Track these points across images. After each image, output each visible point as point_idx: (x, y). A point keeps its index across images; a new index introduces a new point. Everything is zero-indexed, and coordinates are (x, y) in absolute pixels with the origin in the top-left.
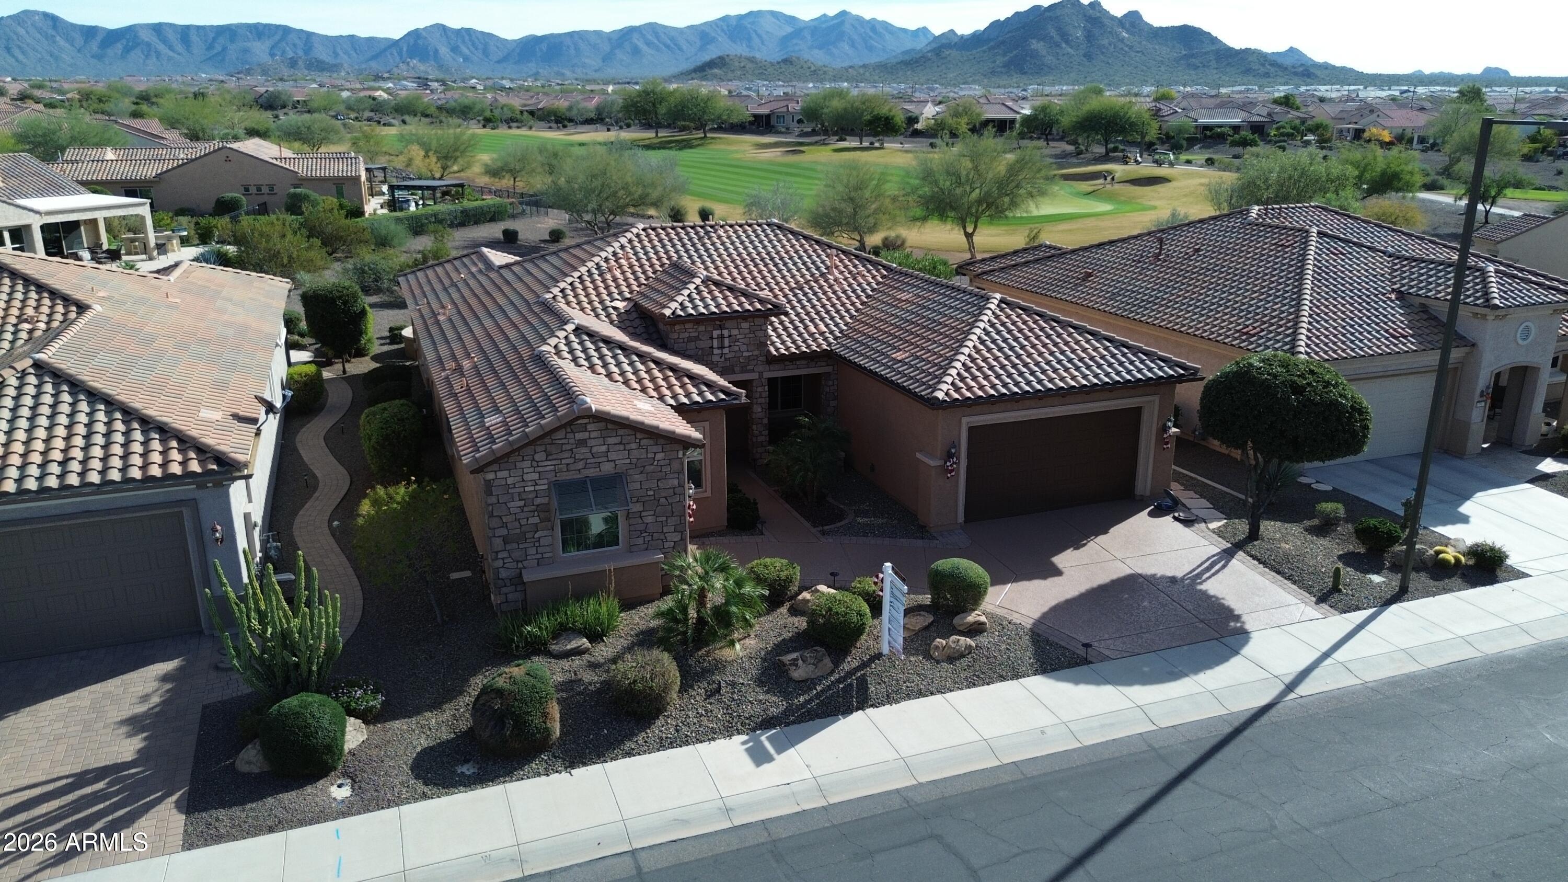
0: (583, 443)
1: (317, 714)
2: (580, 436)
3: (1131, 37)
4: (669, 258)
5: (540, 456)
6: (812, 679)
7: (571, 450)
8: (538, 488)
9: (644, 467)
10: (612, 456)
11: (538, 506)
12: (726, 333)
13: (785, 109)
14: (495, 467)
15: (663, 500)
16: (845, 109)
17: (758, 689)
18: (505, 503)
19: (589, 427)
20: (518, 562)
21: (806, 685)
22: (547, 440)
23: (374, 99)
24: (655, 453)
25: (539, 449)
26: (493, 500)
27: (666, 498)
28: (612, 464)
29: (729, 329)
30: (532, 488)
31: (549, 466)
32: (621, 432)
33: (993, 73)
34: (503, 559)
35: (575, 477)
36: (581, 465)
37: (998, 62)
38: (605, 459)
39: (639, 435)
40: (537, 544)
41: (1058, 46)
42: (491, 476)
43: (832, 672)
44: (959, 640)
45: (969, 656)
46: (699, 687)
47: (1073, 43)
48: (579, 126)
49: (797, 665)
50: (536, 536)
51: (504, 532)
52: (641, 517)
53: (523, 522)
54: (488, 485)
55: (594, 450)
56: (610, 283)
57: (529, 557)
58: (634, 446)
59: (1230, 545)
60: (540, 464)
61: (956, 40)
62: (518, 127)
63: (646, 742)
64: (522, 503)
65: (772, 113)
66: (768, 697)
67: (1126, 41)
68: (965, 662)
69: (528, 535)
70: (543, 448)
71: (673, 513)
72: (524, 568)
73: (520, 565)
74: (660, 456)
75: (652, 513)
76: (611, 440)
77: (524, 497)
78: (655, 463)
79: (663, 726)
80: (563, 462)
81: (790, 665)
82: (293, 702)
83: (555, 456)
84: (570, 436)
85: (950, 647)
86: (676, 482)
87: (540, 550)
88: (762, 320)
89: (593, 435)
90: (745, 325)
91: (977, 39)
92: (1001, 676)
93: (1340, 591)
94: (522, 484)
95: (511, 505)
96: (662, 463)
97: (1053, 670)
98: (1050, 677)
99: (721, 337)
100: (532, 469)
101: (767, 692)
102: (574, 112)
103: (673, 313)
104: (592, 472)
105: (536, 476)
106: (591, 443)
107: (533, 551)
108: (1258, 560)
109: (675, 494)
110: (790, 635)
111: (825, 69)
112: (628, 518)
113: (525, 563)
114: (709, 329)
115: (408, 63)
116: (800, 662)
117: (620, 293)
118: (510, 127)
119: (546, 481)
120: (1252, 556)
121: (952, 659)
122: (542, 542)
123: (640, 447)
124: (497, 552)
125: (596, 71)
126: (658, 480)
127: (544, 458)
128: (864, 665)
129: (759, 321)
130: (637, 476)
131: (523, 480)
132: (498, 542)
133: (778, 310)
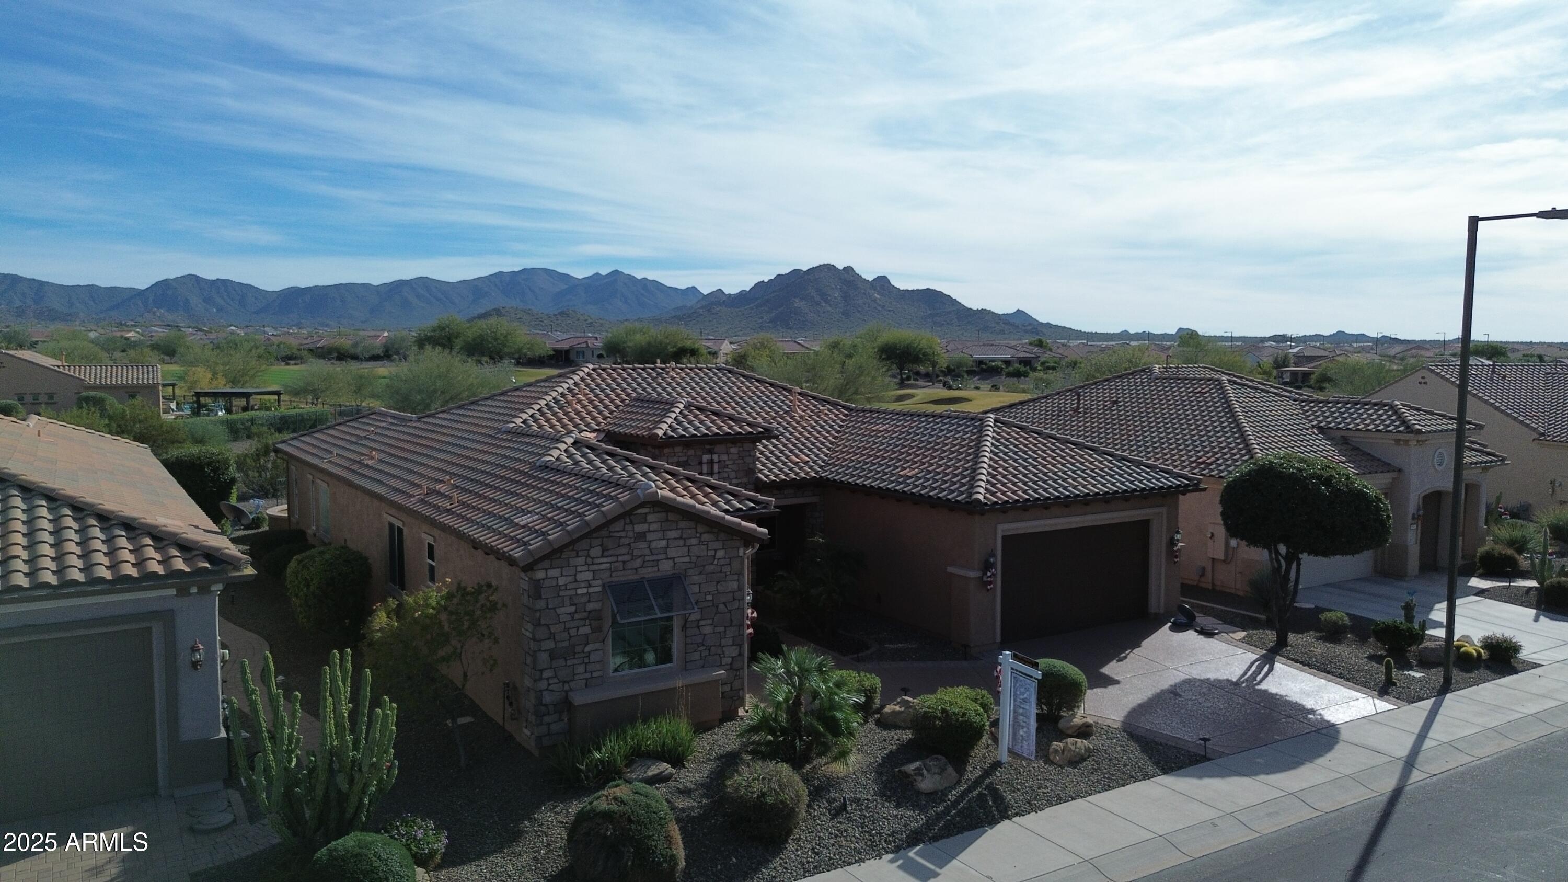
0: (641, 536)
1: (384, 856)
2: (639, 528)
3: (883, 298)
4: (628, 395)
5: (596, 552)
6: (942, 791)
7: (629, 544)
8: (591, 590)
9: (704, 566)
10: (672, 553)
11: (590, 612)
12: (715, 457)
13: (584, 345)
14: (546, 564)
15: (722, 607)
16: (649, 344)
17: (887, 804)
18: (554, 608)
19: (651, 518)
20: (564, 682)
21: (935, 796)
22: (604, 533)
23: (127, 339)
24: (716, 550)
25: (596, 542)
26: (541, 604)
27: (725, 604)
28: (671, 562)
29: (719, 454)
30: (584, 591)
31: (604, 563)
32: (682, 524)
33: (761, 328)
34: (548, 679)
35: (631, 577)
36: (638, 563)
37: (765, 318)
38: (663, 556)
39: (701, 529)
40: (586, 660)
41: (819, 304)
42: (540, 575)
43: (959, 782)
44: (1076, 742)
45: (1090, 759)
46: (820, 806)
47: (832, 303)
48: (364, 363)
49: (922, 775)
50: (587, 649)
51: (550, 645)
52: (698, 627)
53: (573, 632)
54: (537, 586)
55: (654, 545)
56: (573, 415)
57: (576, 677)
58: (694, 541)
59: (1265, 652)
60: (596, 561)
61: (725, 298)
62: (296, 364)
63: (786, 868)
64: (573, 609)
65: (571, 348)
66: (901, 811)
67: (878, 301)
68: (1089, 764)
69: (578, 649)
70: (598, 542)
71: (731, 621)
72: (571, 690)
73: (566, 687)
74: (720, 554)
75: (709, 622)
76: (672, 534)
77: (576, 601)
78: (716, 562)
79: (797, 850)
80: (620, 558)
81: (916, 775)
82: (349, 842)
83: (610, 552)
84: (628, 528)
85: (1070, 750)
86: (735, 585)
87: (590, 667)
88: (751, 445)
89: (654, 527)
90: (734, 450)
91: (742, 297)
92: (1132, 777)
93: (1395, 684)
94: (574, 585)
95: (561, 611)
96: (722, 562)
97: (1179, 768)
98: (1178, 776)
99: (711, 462)
100: (585, 568)
101: (897, 806)
102: (358, 350)
103: (665, 434)
104: (649, 573)
105: (589, 576)
106: (650, 537)
107: (581, 669)
108: (1301, 663)
109: (734, 599)
110: (895, 747)
111: (601, 321)
112: (684, 628)
113: (572, 684)
114: (699, 453)
115: (154, 313)
116: (925, 772)
117: (587, 425)
118: (287, 364)
119: (599, 582)
120: (1292, 660)
121: (1076, 761)
122: (593, 657)
123: (700, 543)
124: (541, 671)
125: (363, 322)
126: (718, 583)
127: (600, 554)
128: (987, 773)
129: (747, 446)
130: (696, 578)
131: (576, 581)
132: (544, 657)
133: (768, 434)
